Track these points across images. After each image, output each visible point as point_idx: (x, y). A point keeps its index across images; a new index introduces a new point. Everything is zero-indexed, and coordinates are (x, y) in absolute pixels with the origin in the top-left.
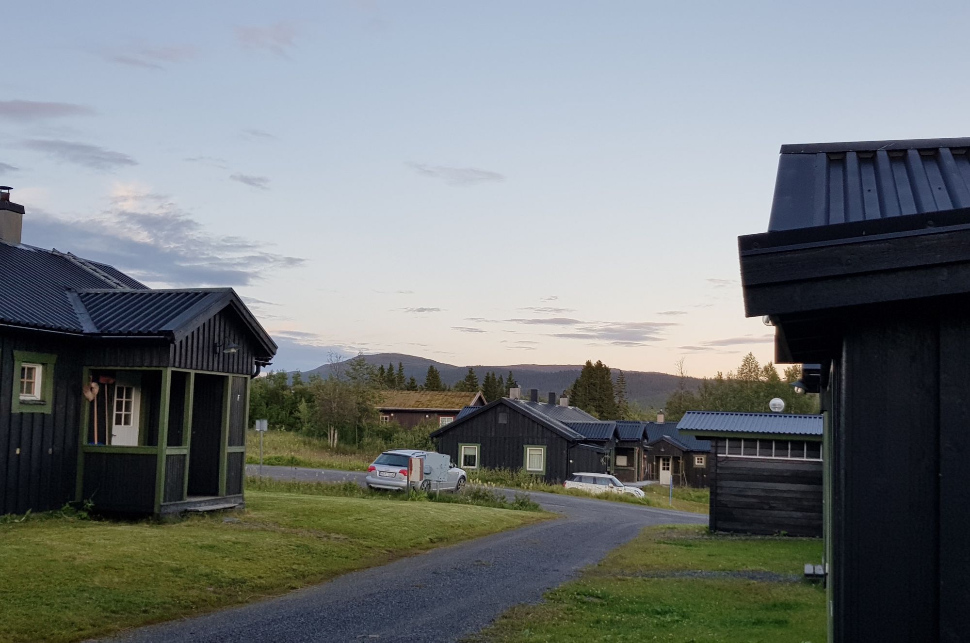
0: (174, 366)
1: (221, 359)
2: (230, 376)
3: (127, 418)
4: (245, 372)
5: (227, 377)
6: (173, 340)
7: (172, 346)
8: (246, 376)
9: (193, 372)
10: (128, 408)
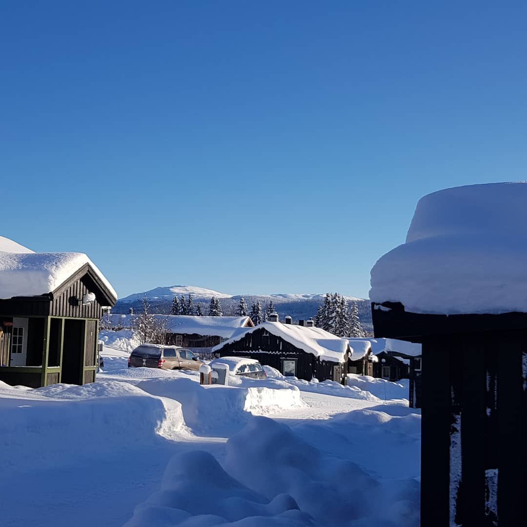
0: (52, 315)
1: (81, 309)
2: (86, 319)
3: (20, 347)
4: (95, 317)
5: (85, 320)
6: (52, 299)
7: (51, 302)
8: (96, 320)
9: (64, 318)
10: (20, 342)
